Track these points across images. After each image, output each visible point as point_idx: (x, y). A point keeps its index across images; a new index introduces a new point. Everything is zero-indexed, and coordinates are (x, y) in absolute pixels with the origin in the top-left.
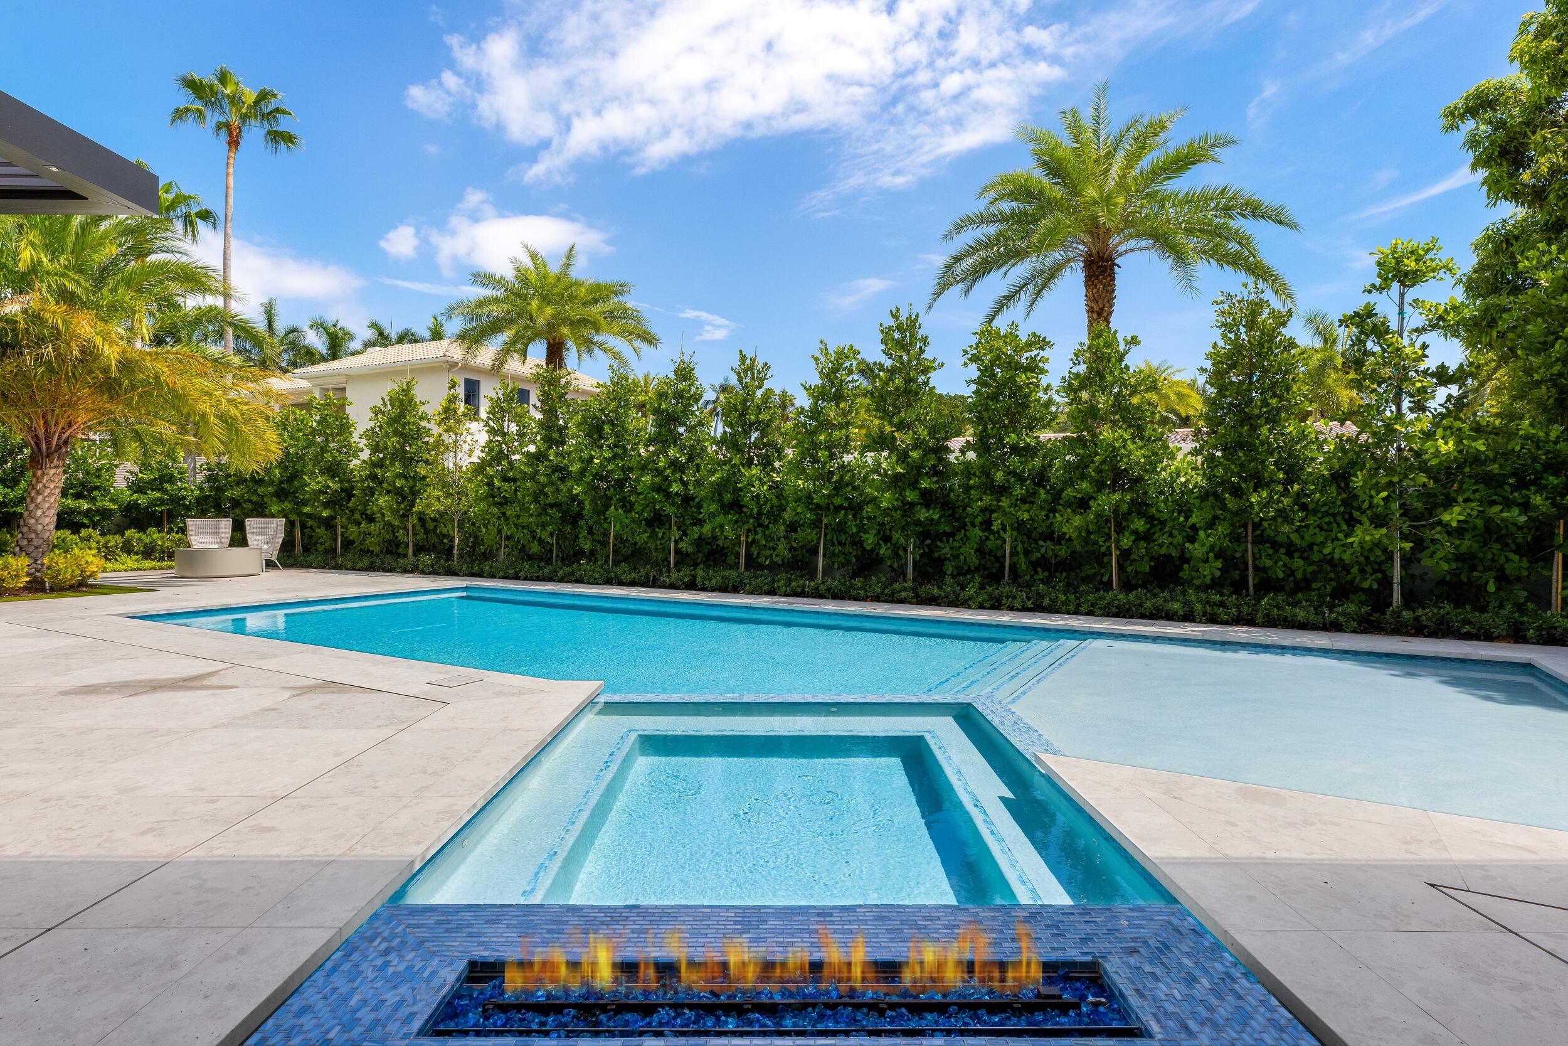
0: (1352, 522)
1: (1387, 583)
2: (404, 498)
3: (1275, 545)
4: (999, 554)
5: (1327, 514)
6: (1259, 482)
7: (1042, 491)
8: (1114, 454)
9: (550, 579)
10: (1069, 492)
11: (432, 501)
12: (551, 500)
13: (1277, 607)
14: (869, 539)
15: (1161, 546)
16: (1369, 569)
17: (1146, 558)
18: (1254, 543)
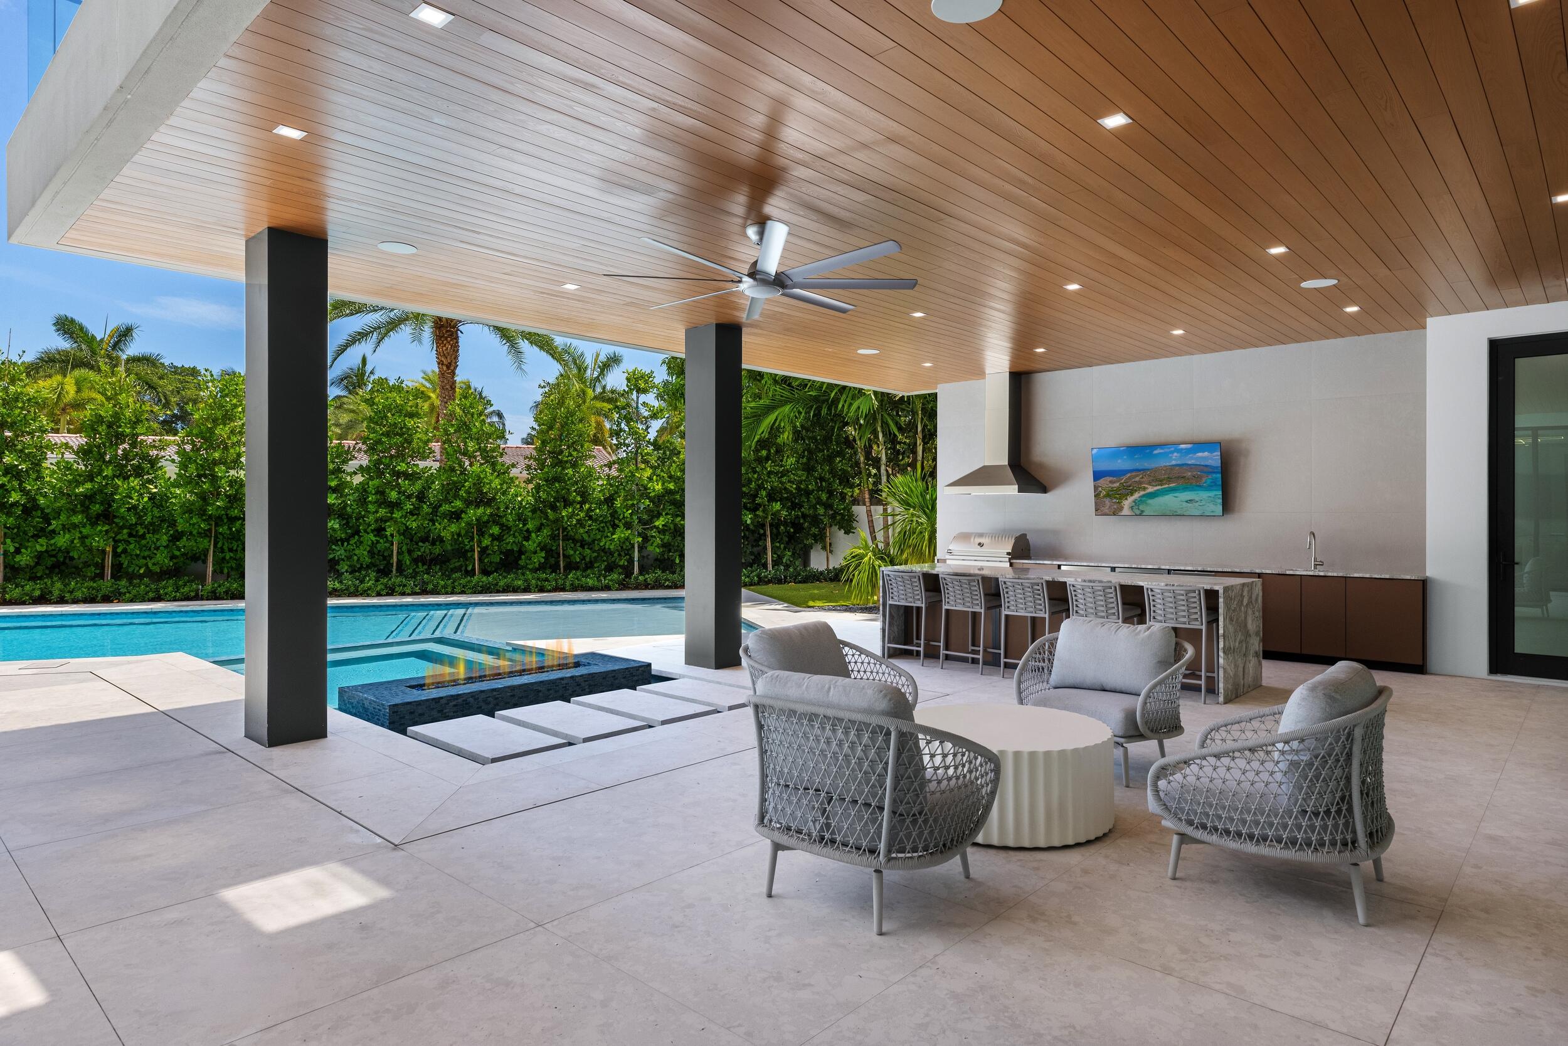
0: (615, 526)
1: (631, 561)
3: (575, 541)
4: (386, 554)
5: (602, 522)
6: (567, 503)
7: (425, 506)
8: (479, 482)
10: (446, 507)
13: (577, 579)
15: (507, 544)
16: (623, 554)
17: (498, 553)
18: (563, 540)
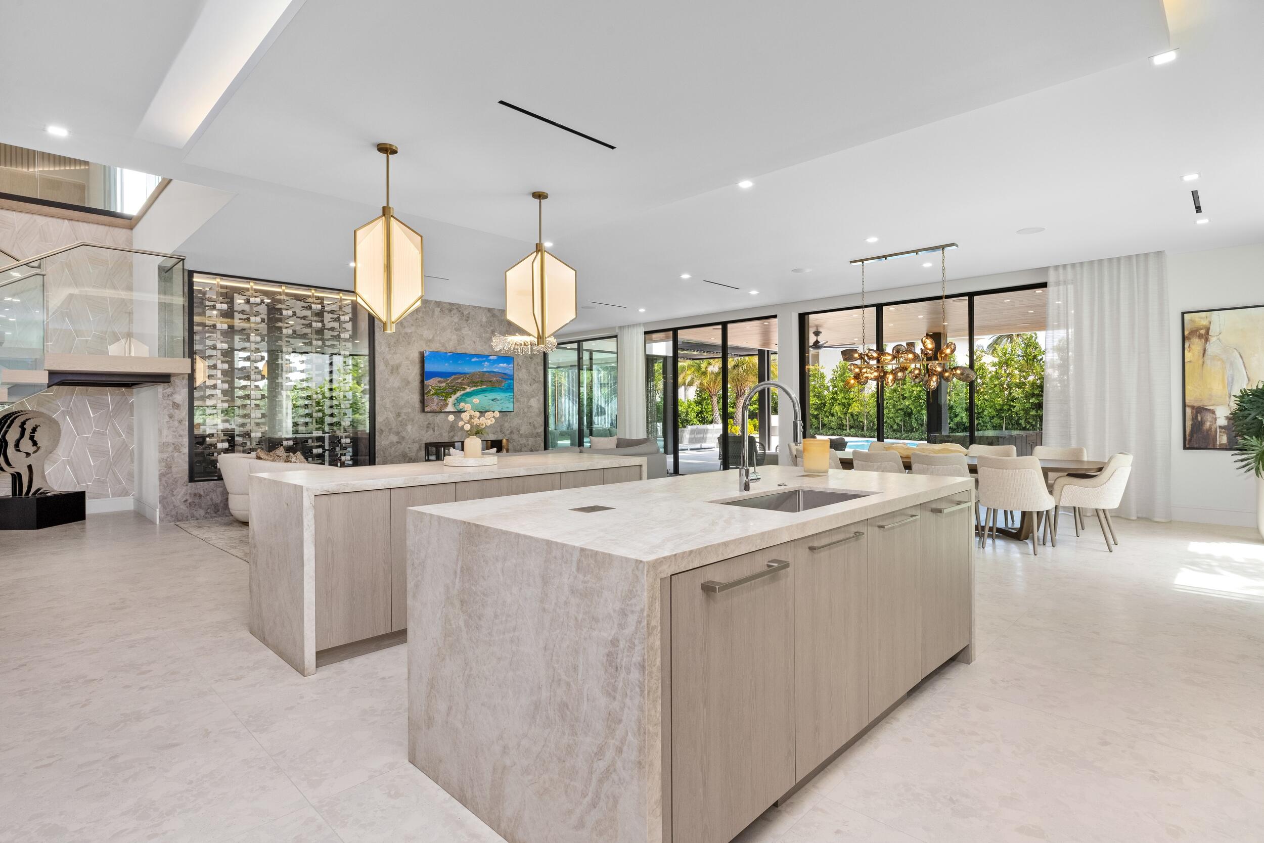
2: (845, 406)
9: (900, 439)
11: (855, 408)
12: (899, 407)
14: (1022, 422)
